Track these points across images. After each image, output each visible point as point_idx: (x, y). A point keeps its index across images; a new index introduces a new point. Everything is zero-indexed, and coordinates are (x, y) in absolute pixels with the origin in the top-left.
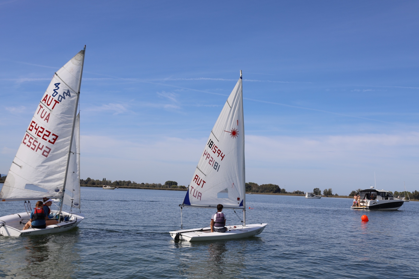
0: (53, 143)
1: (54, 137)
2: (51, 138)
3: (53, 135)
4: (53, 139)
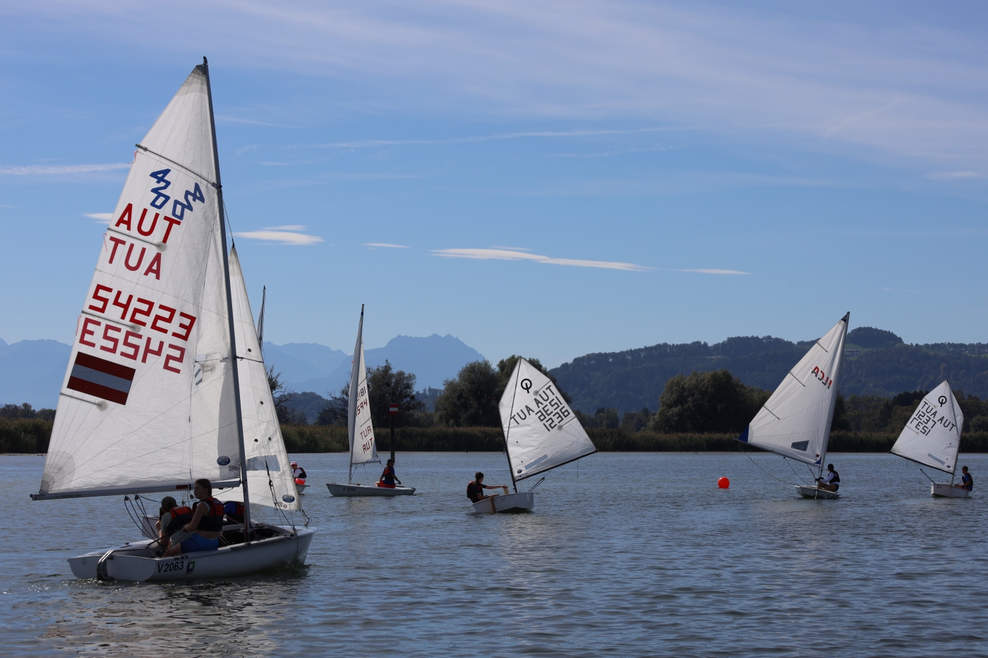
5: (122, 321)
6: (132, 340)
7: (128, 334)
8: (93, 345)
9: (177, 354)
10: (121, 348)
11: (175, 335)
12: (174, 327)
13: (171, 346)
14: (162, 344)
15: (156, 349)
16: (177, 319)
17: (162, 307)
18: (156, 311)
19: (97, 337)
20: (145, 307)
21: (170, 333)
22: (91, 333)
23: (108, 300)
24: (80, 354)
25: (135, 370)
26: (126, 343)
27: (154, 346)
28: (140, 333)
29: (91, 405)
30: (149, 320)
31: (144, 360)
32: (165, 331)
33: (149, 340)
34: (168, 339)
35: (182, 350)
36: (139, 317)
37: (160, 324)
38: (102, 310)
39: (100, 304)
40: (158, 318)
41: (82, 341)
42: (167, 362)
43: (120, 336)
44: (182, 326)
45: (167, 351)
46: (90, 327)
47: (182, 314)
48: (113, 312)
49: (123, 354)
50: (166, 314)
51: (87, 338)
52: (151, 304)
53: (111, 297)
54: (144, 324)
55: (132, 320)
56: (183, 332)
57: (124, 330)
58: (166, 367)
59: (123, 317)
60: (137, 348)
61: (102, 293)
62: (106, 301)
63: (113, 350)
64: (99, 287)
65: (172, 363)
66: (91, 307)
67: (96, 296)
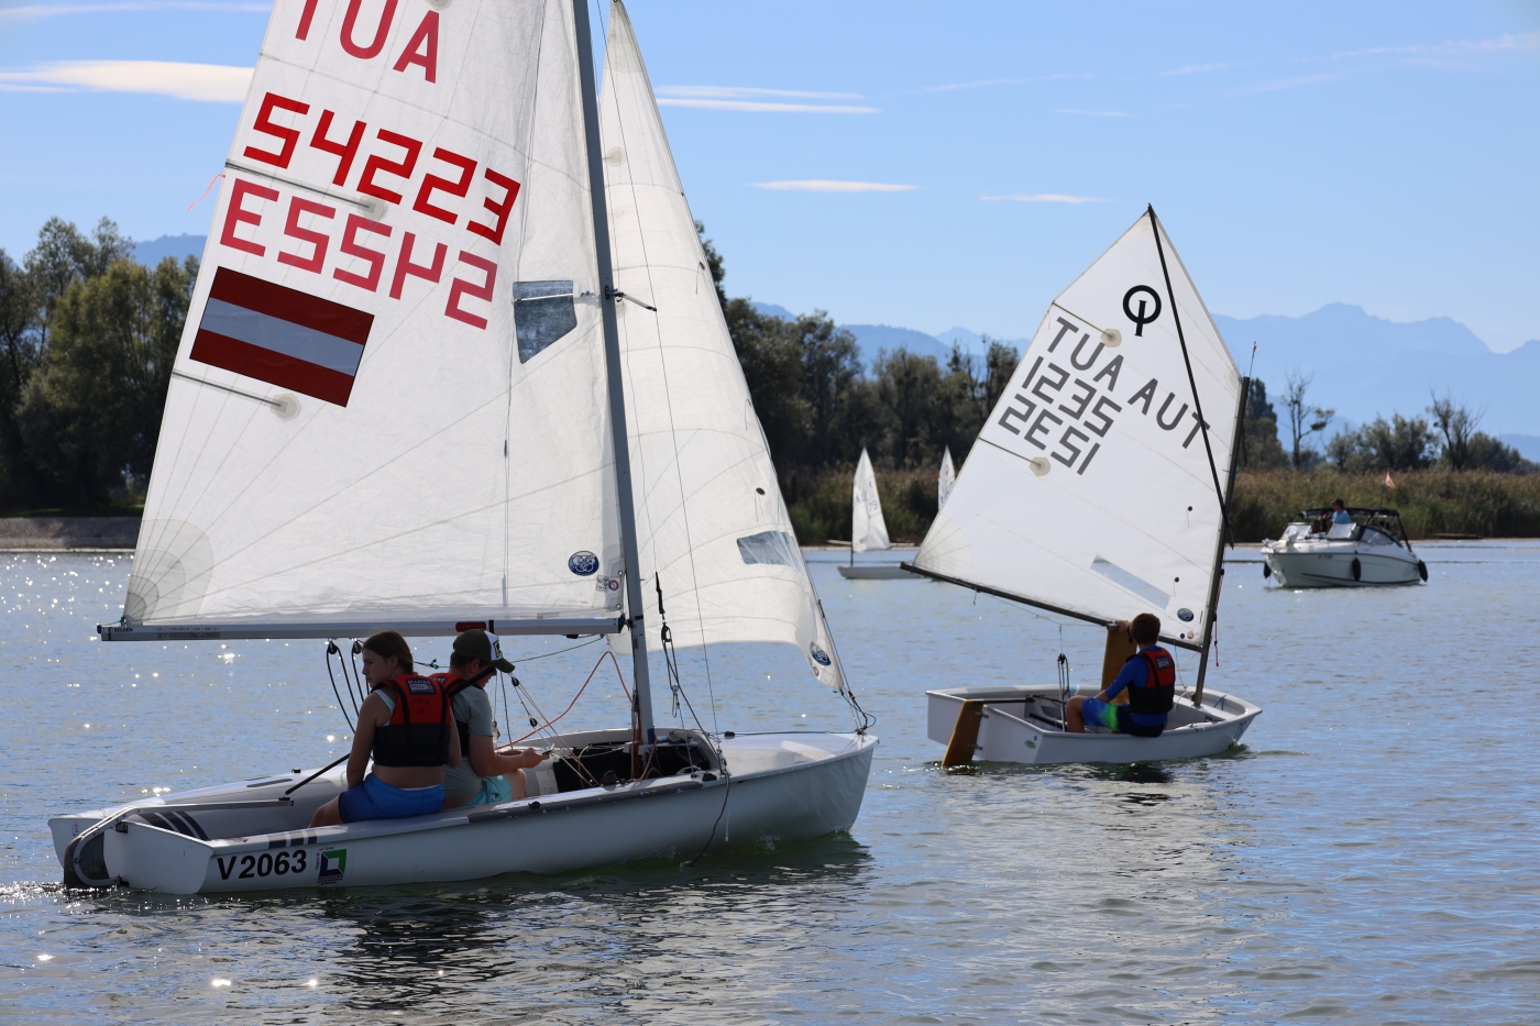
5: (336, 189)
6: (363, 238)
7: (354, 223)
8: (258, 250)
9: (478, 277)
10: (335, 258)
11: (474, 227)
12: (470, 207)
13: (466, 257)
14: (441, 251)
15: (428, 264)
16: (480, 187)
17: (441, 154)
18: (427, 164)
19: (270, 229)
20: (398, 154)
21: (462, 223)
22: (254, 219)
23: (297, 134)
24: (221, 271)
25: (372, 317)
26: (349, 246)
27: (422, 256)
28: (384, 221)
29: (256, 403)
30: (409, 188)
31: (396, 292)
32: (450, 218)
33: (410, 240)
34: (458, 238)
35: (491, 268)
36: (382, 179)
37: (438, 198)
38: (282, 160)
39: (275, 145)
40: (431, 182)
41: (228, 239)
42: (454, 299)
43: (334, 229)
44: (488, 204)
45: (454, 269)
46: (250, 203)
47: (491, 175)
48: (312, 168)
49: (340, 274)
50: (454, 174)
51: (243, 230)
52: (414, 147)
53: (305, 126)
54: (396, 198)
55: (366, 185)
56: (490, 220)
57: (343, 212)
58: (452, 310)
59: (340, 179)
60: (377, 259)
61: (279, 116)
62: (291, 137)
63: (315, 265)
64: (271, 101)
65: (467, 303)
66: (251, 152)
67: (262, 124)
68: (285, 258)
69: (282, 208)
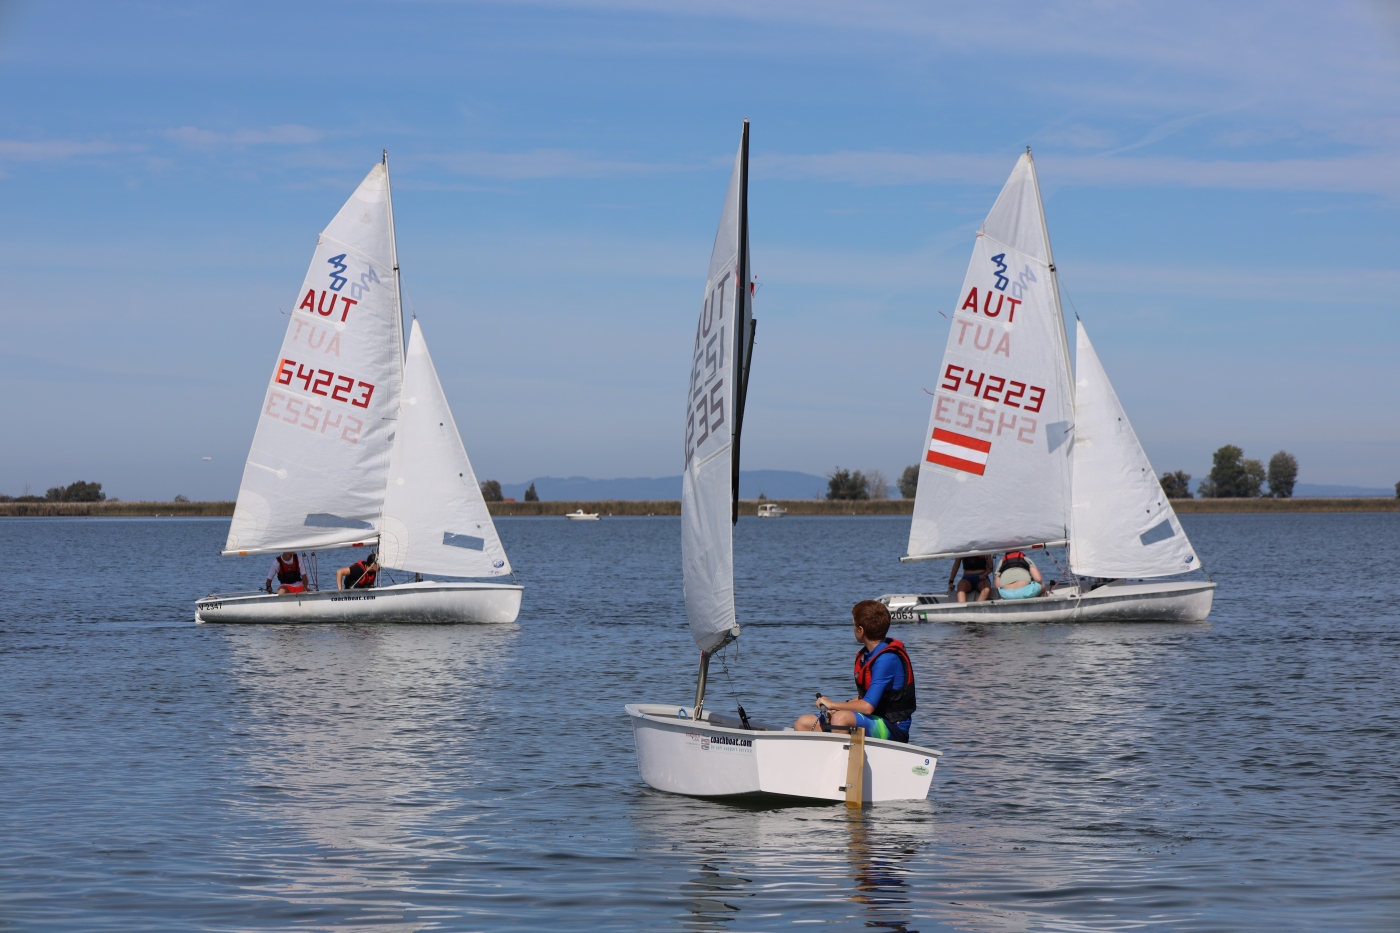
0: (365, 405)
1: (366, 390)
2: (357, 392)
3: (361, 384)
4: (364, 395)
5: (975, 398)
7: (982, 409)
8: (949, 421)
9: (1030, 426)
10: (976, 422)
11: (1026, 408)
12: (1025, 400)
14: (1014, 418)
15: (1010, 423)
16: (1028, 393)
17: (1013, 383)
18: (1008, 387)
19: (952, 413)
20: (997, 384)
21: (1022, 406)
22: (946, 410)
23: (960, 378)
24: (936, 428)
25: (990, 444)
26: (981, 418)
27: (1008, 420)
28: (993, 408)
30: (1002, 396)
31: (999, 432)
32: (1017, 405)
33: (1002, 415)
34: (1021, 412)
35: (1034, 423)
36: (992, 393)
37: (1012, 399)
38: (955, 388)
39: (952, 383)
40: (1010, 393)
42: (1020, 434)
43: (975, 412)
44: (1033, 399)
45: (1020, 424)
46: (944, 404)
47: (1033, 388)
48: (966, 390)
49: (978, 428)
50: (1017, 389)
51: (943, 414)
52: (1003, 381)
53: (963, 376)
54: (997, 400)
55: (986, 396)
56: (1034, 404)
57: (978, 406)
58: (1020, 438)
59: (976, 394)
60: (991, 423)
61: (953, 373)
62: (958, 380)
63: (968, 426)
64: (951, 367)
65: (1025, 435)
66: (945, 386)
67: (948, 375)
68: (958, 423)
69: (956, 406)
